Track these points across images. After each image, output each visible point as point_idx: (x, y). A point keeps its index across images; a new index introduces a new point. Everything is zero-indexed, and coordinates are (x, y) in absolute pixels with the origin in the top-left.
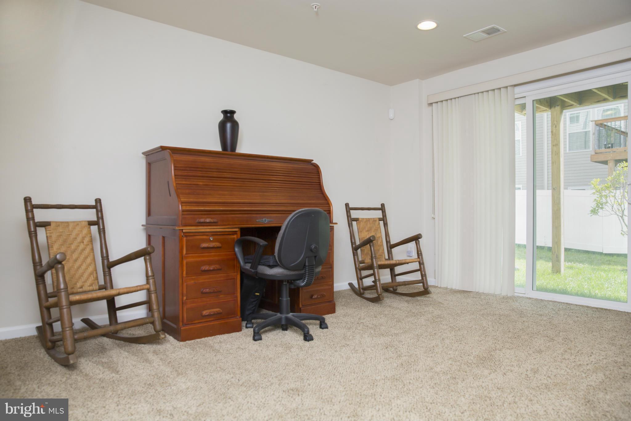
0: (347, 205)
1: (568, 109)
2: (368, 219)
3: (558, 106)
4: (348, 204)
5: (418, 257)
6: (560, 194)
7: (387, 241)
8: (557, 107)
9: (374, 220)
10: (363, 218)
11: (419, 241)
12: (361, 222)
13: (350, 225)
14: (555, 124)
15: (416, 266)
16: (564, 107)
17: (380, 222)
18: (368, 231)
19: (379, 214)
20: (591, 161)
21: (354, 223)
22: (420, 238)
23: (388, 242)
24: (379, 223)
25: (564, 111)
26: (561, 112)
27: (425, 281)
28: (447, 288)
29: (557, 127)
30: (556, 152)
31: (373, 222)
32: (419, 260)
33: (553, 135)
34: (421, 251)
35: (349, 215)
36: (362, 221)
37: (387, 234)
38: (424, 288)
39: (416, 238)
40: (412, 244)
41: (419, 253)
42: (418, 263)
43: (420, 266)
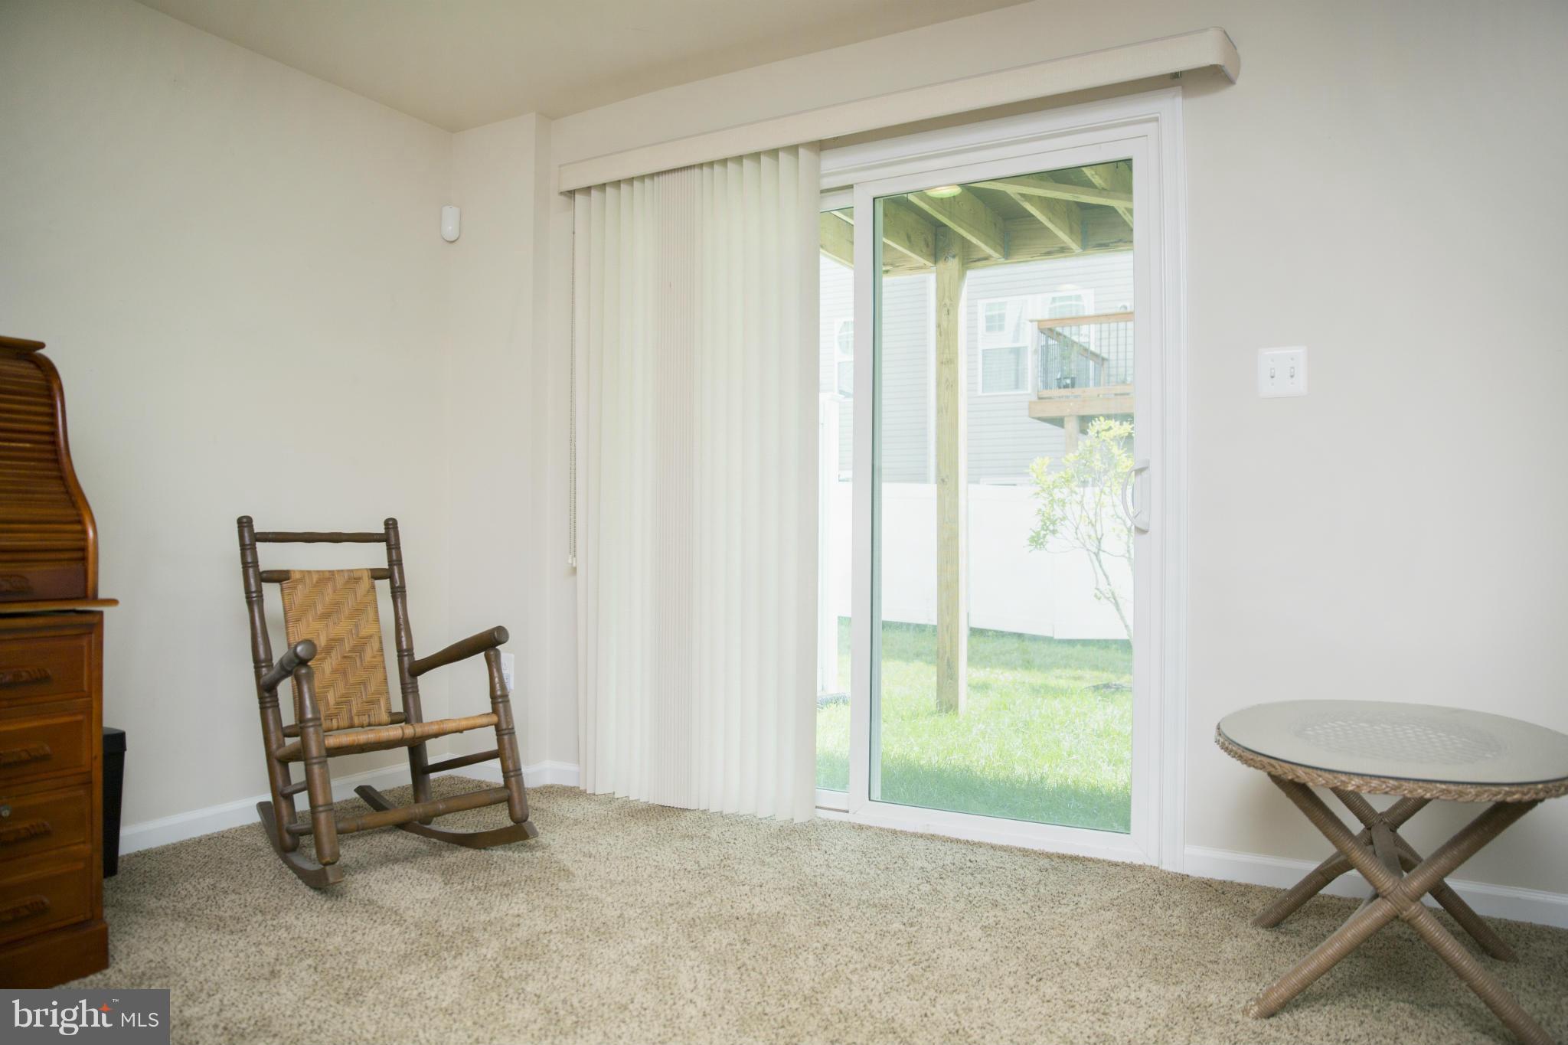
0: (245, 523)
1: (978, 268)
2: (327, 574)
3: (954, 257)
4: (249, 520)
5: (495, 711)
6: (957, 495)
7: (400, 650)
8: (951, 259)
9: (353, 578)
10: (309, 572)
11: (498, 654)
12: (300, 587)
13: (254, 600)
14: (947, 306)
15: (487, 740)
16: (968, 263)
17: (377, 582)
18: (326, 616)
19: (376, 556)
20: (1030, 416)
21: (272, 593)
22: (500, 643)
23: (404, 652)
24: (373, 587)
25: (970, 274)
26: (962, 276)
27: (516, 795)
28: (610, 799)
29: (951, 312)
30: (947, 380)
31: (347, 582)
32: (495, 719)
33: (941, 335)
34: (503, 687)
35: (249, 562)
36: (301, 580)
37: (402, 625)
38: (512, 819)
39: (488, 644)
40: (478, 662)
41: (499, 698)
42: (493, 728)
43: (500, 741)
